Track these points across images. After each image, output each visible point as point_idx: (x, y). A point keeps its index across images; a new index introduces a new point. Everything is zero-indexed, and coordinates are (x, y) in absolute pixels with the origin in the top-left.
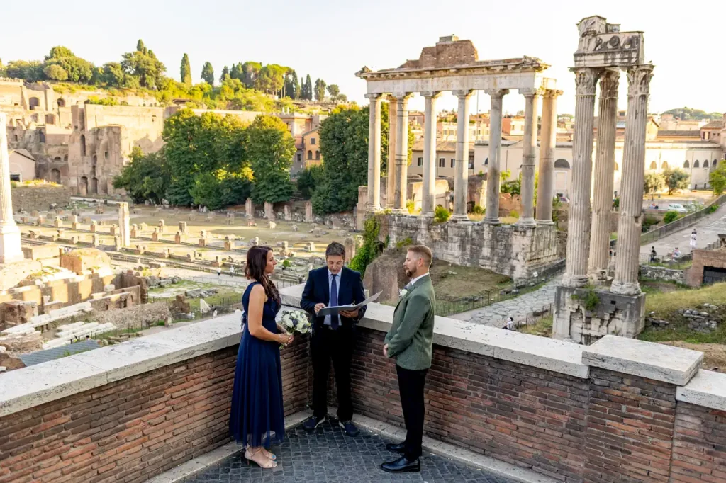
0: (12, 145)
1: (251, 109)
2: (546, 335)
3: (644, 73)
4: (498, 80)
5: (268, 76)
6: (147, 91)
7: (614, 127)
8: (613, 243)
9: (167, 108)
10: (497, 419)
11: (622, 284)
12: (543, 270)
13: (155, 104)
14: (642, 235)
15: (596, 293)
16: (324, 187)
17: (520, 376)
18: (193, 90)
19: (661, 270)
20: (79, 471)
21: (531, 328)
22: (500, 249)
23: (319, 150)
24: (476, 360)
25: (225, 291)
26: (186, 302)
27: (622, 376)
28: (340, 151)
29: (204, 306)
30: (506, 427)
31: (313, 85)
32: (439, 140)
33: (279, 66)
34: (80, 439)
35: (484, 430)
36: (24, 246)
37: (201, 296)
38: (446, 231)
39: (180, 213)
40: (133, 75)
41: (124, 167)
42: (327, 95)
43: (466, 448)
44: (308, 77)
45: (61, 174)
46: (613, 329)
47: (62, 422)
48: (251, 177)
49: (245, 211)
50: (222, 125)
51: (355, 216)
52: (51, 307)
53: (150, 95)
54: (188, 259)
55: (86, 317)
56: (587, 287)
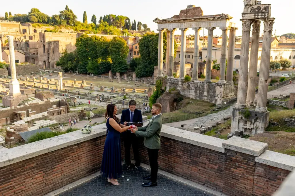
0: (16, 48)
1: (111, 34)
3: (270, 21)
4: (211, 23)
5: (118, 20)
6: (70, 26)
8: (256, 91)
9: (77, 34)
10: (192, 166)
11: (260, 108)
12: (228, 102)
13: (73, 32)
15: (249, 111)
16: (140, 66)
17: (201, 151)
18: (88, 26)
19: (277, 102)
20: (39, 183)
21: (223, 125)
22: (211, 93)
23: (139, 51)
24: (185, 145)
25: (100, 109)
26: (85, 112)
27: (236, 152)
28: (147, 52)
29: (92, 114)
30: (195, 169)
31: (137, 24)
32: (187, 47)
33: (123, 16)
34: (39, 172)
35: (188, 170)
36: (21, 89)
37: (91, 110)
38: (189, 85)
39: (83, 77)
40: (64, 20)
41: (60, 57)
42: (142, 28)
43: (181, 177)
44: (135, 21)
45: (35, 60)
46: (256, 126)
47: (33, 166)
48: (111, 62)
49: (109, 76)
50: (100, 41)
51: (153, 78)
52: (31, 114)
53: (71, 28)
54: (86, 95)
55: (45, 118)
56: (245, 109)
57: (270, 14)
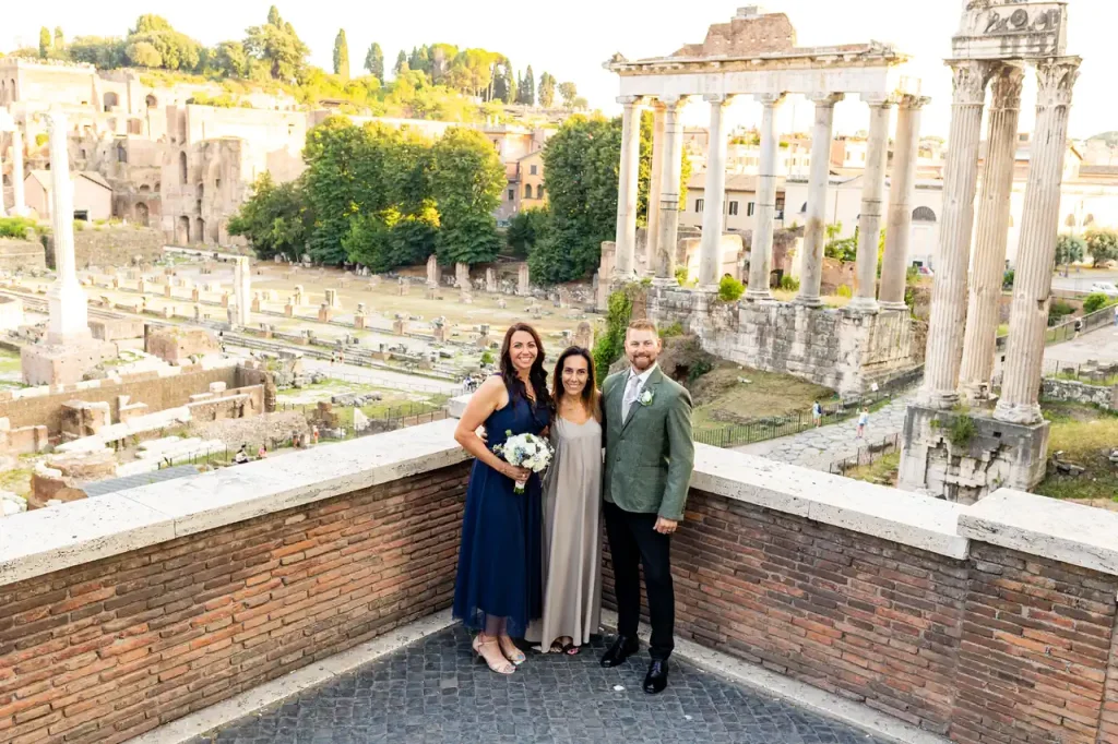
0: (77, 164)
1: (440, 118)
2: (887, 483)
3: (1065, 70)
4: (828, 79)
5: (467, 65)
6: (282, 86)
7: (1011, 156)
8: (1000, 342)
9: (311, 113)
10: (810, 619)
11: (1013, 406)
12: (885, 382)
13: (294, 107)
14: (1049, 329)
15: (970, 418)
16: (547, 242)
17: (852, 552)
18: (352, 86)
19: (1075, 387)
20: (127, 677)
21: (864, 471)
22: (820, 346)
23: (542, 183)
24: (779, 521)
25: (392, 398)
26: (333, 411)
27: (1024, 558)
28: (575, 186)
29: (361, 419)
30: (824, 633)
31: (537, 82)
32: (729, 172)
34: (131, 625)
35: (787, 634)
36: (93, 319)
37: (356, 404)
38: (736, 315)
39: (328, 276)
41: (244, 202)
42: (558, 99)
43: (757, 664)
44: (529, 69)
45: (150, 211)
46: (995, 476)
47: (101, 597)
48: (437, 223)
49: (426, 276)
50: (394, 141)
51: (594, 287)
52: (130, 412)
53: (286, 92)
54: (337, 347)
55: (182, 430)
56: (956, 409)
57: (1065, 43)
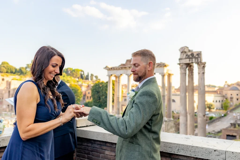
3: (203, 65)
5: (75, 72)
23: (91, 96)
28: (98, 96)
31: (90, 75)
33: (79, 69)
40: (29, 71)
42: (94, 79)
44: (88, 73)
57: (202, 60)
